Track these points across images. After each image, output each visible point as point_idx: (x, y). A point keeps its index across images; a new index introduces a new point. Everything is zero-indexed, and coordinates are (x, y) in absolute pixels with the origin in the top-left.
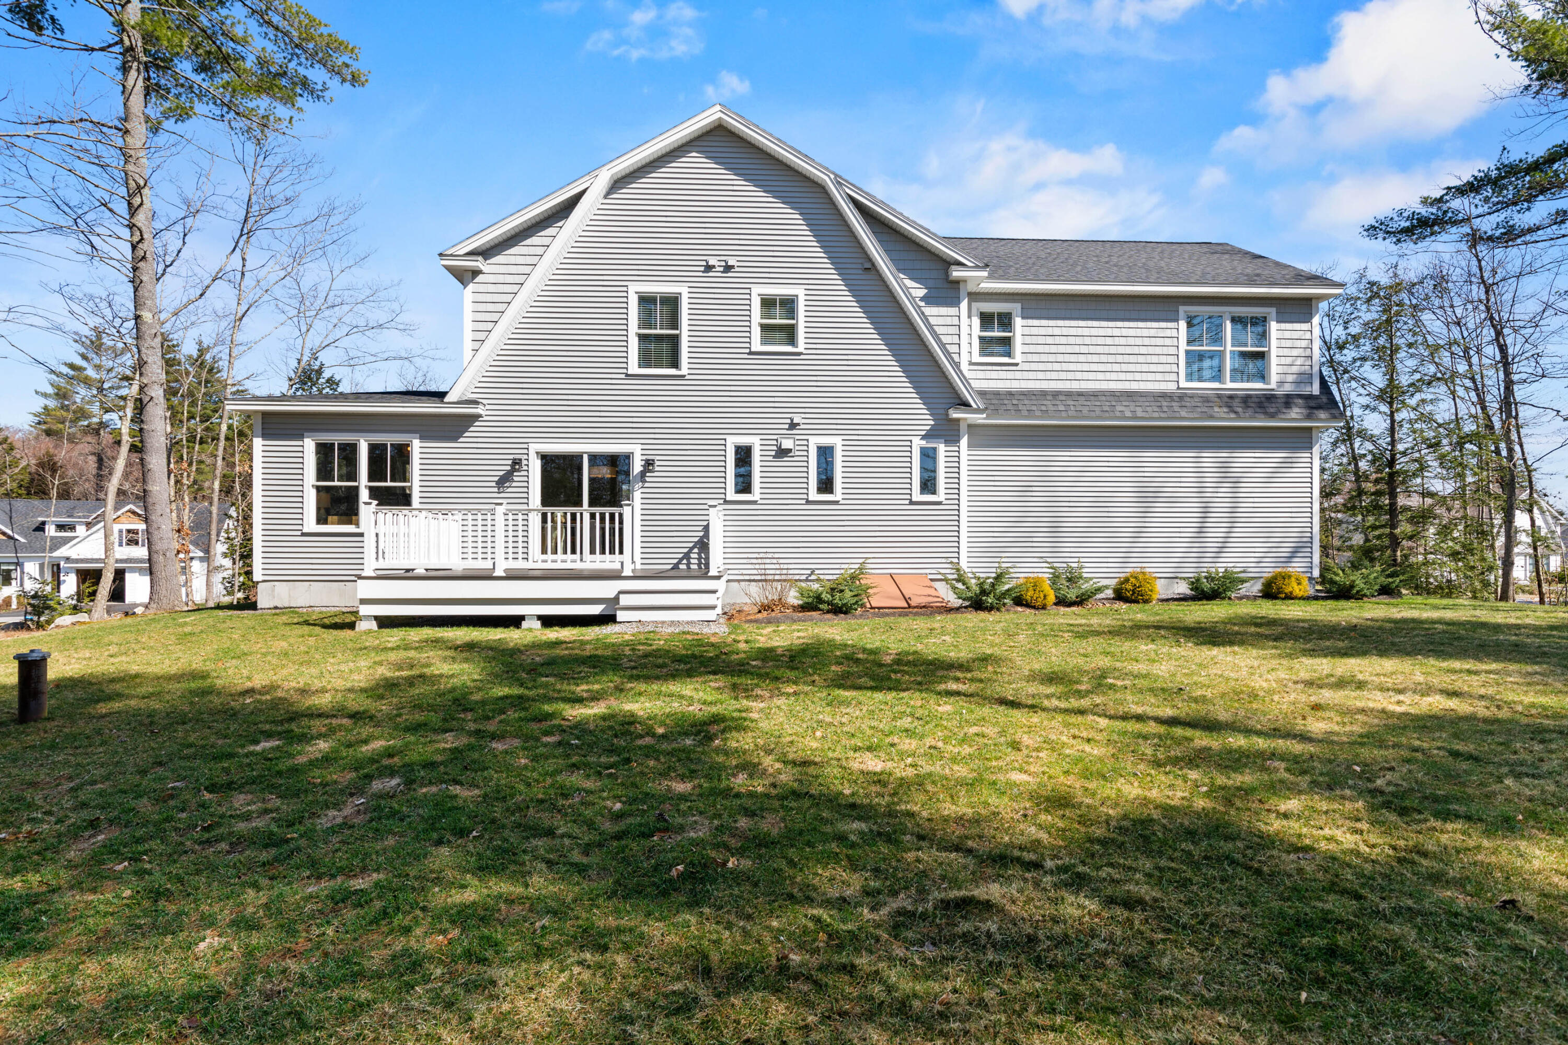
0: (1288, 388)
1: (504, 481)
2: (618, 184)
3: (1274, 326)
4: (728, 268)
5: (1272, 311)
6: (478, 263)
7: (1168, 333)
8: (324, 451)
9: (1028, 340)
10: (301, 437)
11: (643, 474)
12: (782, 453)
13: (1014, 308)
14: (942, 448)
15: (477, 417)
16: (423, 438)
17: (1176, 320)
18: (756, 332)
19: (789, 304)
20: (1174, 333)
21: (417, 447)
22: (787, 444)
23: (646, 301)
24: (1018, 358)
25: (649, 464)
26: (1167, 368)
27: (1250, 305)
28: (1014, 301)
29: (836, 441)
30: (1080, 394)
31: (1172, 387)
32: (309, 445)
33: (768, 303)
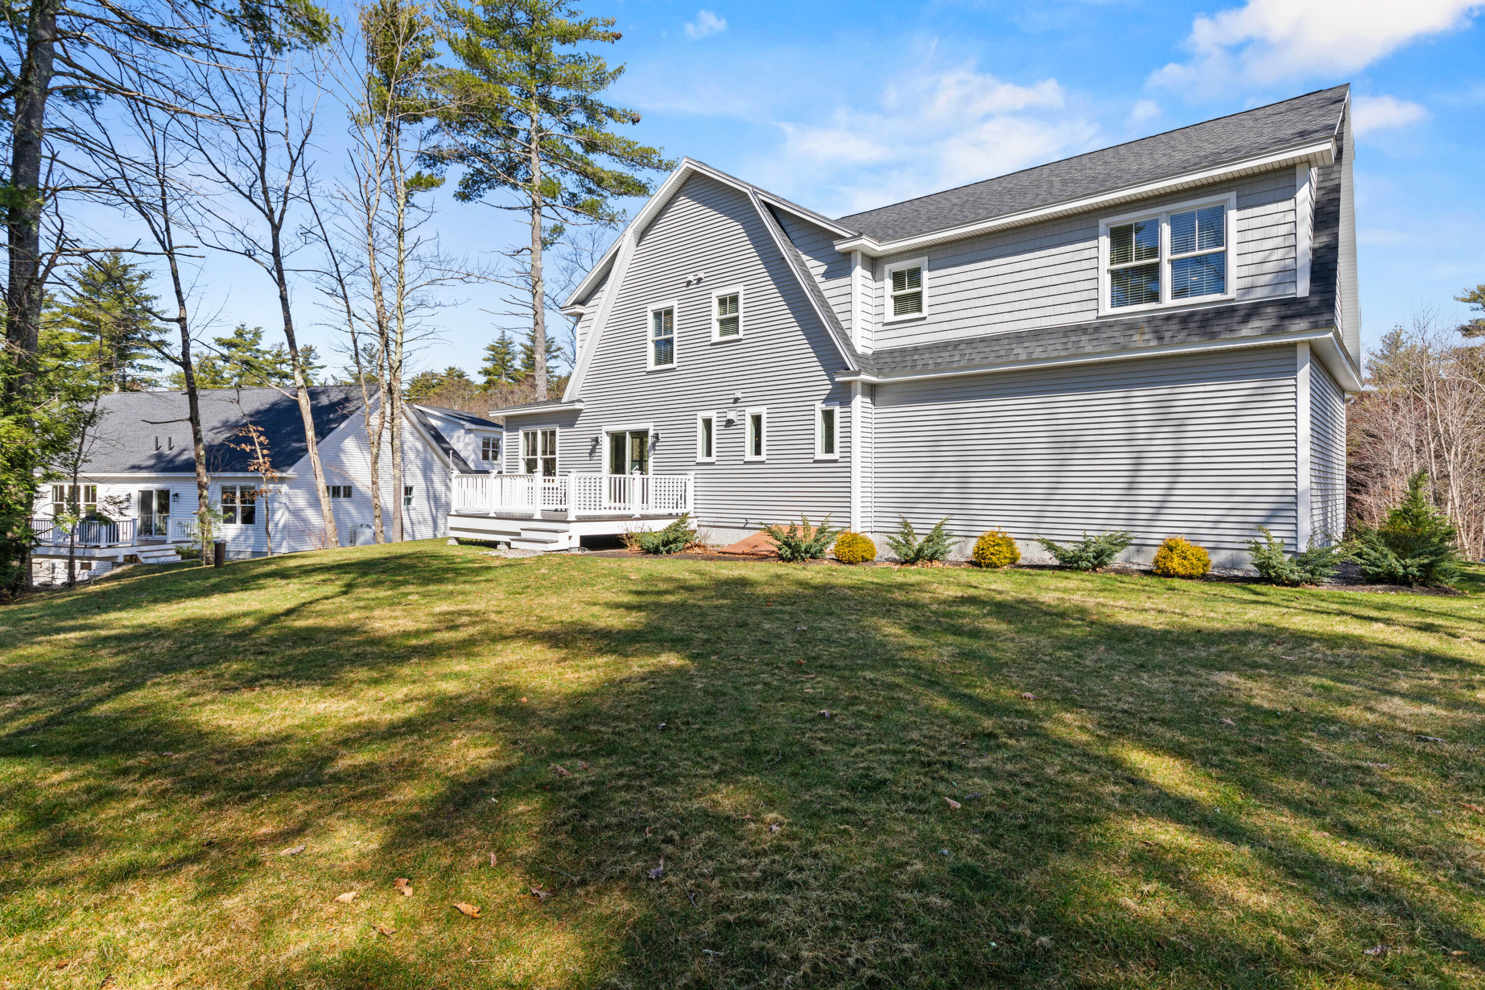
0: (1258, 295)
1: (592, 452)
2: (643, 234)
3: (1233, 216)
4: (699, 280)
5: (1232, 196)
6: (579, 309)
7: (1087, 254)
8: (526, 435)
9: (935, 291)
10: (517, 430)
11: (654, 445)
12: (730, 423)
13: (921, 261)
14: (837, 410)
15: (580, 411)
16: (561, 426)
17: (1096, 237)
18: (716, 327)
19: (734, 299)
20: (1093, 253)
21: (558, 430)
22: (731, 415)
23: (657, 315)
24: (926, 311)
25: (656, 436)
26: (1085, 295)
27: (1198, 196)
28: (922, 255)
29: (762, 411)
30: (983, 340)
31: (1089, 317)
32: (521, 433)
33: (722, 302)
